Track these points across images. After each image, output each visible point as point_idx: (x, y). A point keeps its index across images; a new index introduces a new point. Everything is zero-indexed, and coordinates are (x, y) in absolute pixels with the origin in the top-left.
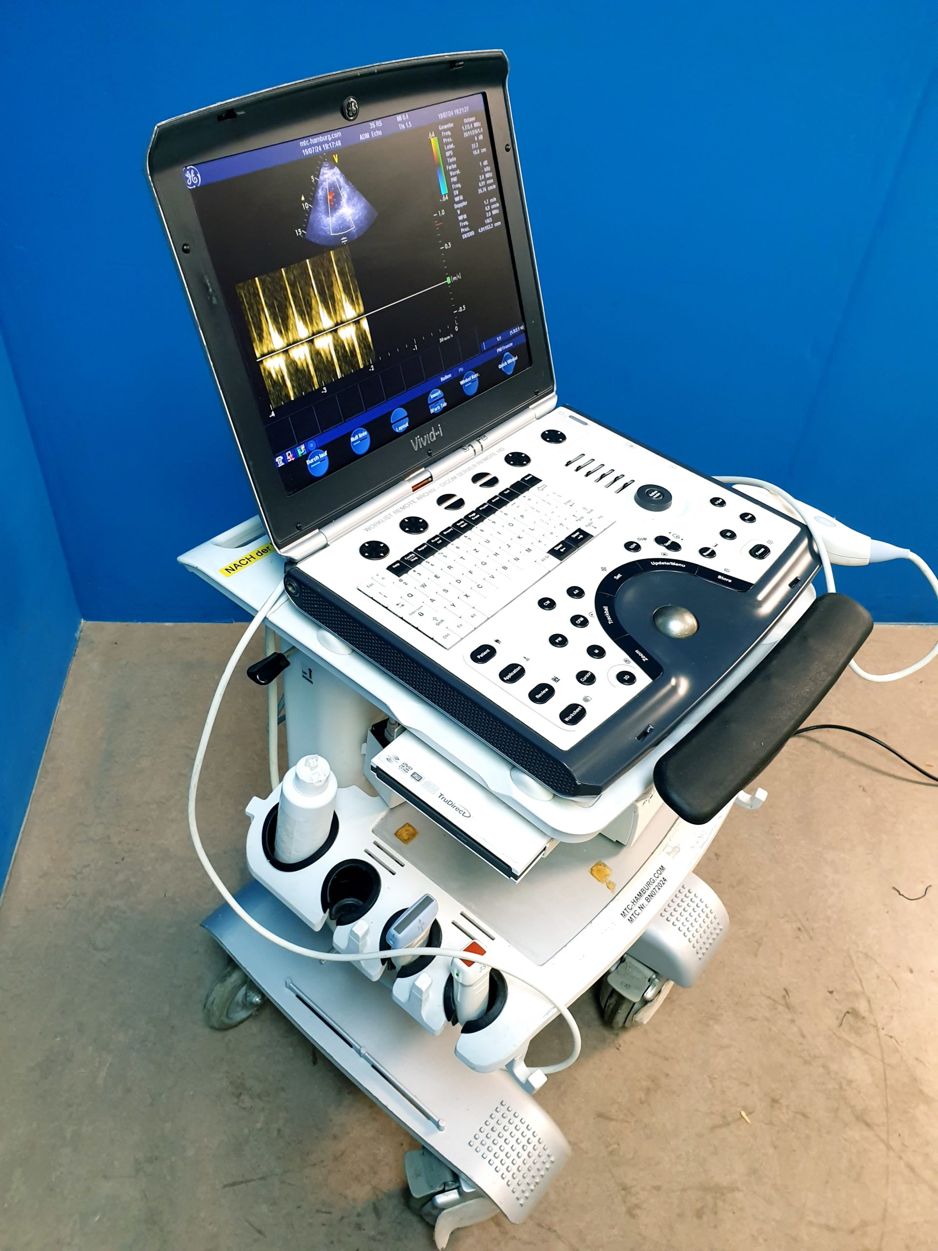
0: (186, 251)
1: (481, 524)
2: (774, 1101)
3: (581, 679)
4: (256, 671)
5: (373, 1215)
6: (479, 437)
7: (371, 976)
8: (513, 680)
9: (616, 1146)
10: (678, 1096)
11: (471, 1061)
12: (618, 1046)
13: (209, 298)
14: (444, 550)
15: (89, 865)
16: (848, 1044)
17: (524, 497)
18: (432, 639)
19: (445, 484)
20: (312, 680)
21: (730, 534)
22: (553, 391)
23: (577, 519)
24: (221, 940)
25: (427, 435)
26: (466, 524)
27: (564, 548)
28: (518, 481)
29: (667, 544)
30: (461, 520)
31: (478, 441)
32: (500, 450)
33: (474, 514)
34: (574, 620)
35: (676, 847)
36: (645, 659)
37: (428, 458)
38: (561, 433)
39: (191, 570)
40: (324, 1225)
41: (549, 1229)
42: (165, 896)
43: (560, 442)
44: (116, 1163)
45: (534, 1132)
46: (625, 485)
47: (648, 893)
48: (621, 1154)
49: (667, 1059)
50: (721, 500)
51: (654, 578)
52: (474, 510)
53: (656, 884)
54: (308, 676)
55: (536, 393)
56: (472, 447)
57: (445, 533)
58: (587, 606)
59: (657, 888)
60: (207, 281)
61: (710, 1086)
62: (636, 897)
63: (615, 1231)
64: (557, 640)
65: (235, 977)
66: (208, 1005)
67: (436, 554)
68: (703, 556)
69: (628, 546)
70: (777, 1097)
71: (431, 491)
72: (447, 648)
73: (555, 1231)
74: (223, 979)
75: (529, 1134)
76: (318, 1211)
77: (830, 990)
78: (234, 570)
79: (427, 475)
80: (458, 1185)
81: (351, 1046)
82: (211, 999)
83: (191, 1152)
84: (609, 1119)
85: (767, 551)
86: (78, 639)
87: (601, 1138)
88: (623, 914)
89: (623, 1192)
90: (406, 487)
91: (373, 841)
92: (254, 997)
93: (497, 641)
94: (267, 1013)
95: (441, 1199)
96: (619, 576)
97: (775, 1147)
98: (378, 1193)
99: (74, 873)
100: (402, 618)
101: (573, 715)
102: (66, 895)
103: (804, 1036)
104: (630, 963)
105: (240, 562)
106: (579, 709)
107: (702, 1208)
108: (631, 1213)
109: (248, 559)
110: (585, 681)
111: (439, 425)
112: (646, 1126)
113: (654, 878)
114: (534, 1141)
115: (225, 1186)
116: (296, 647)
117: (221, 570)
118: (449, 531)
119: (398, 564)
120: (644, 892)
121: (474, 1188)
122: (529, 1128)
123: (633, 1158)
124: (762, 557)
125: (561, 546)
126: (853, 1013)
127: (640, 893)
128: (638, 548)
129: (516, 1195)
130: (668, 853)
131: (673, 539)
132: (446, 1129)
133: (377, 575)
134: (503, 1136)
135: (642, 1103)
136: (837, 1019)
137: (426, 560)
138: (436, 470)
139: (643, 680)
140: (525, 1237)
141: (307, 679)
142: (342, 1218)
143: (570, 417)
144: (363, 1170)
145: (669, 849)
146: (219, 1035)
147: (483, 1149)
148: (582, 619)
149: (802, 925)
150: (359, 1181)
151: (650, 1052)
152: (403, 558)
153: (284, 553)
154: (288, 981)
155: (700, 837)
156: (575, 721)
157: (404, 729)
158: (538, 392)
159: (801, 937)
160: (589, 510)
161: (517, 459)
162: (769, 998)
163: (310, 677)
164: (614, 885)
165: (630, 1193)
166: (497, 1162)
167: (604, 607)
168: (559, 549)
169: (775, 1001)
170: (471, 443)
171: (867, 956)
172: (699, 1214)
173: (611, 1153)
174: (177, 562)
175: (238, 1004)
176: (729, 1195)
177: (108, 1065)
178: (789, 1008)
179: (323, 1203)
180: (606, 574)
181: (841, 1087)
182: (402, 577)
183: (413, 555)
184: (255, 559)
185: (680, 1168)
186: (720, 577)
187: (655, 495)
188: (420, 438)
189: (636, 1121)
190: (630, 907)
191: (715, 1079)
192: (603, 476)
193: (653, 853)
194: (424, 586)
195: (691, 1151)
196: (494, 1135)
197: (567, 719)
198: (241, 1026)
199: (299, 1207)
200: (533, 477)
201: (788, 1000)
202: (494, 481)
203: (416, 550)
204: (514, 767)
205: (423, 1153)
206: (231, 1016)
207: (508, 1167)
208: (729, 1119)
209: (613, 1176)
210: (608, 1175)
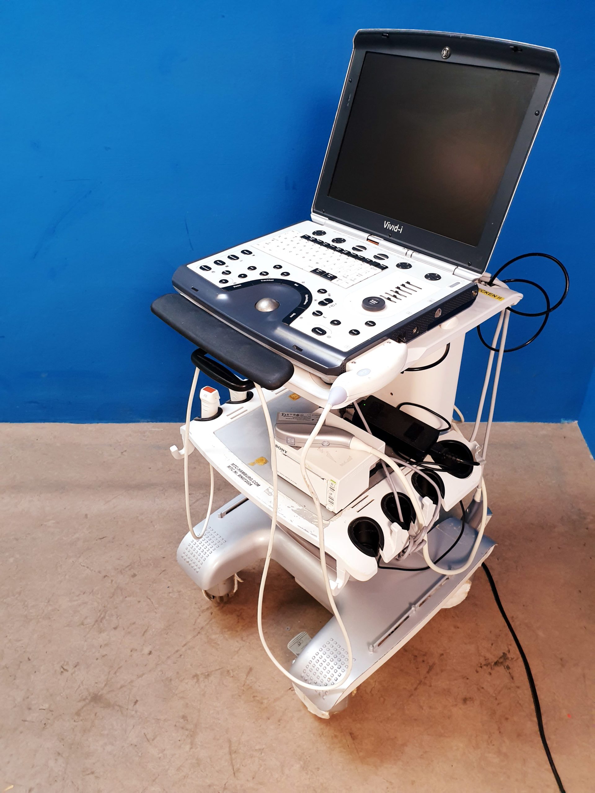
9: (232, 675)
10: (254, 722)
41: (199, 633)
47: (244, 477)
48: (227, 677)
49: (279, 721)
58: (275, 276)
59: (246, 480)
61: (257, 748)
62: (242, 471)
63: (189, 666)
73: (197, 635)
87: (238, 667)
89: (207, 674)
96: (297, 286)
97: (210, 786)
101: (205, 268)
107: (187, 720)
108: (196, 676)
112: (239, 696)
113: (252, 480)
120: (245, 475)
123: (223, 684)
127: (245, 473)
130: (268, 489)
135: (254, 697)
140: (198, 621)
145: (270, 491)
151: (285, 710)
156: (202, 268)
164: (253, 466)
165: (206, 678)
172: (184, 717)
173: (228, 671)
176: (189, 741)
185: (211, 712)
187: (373, 302)
188: (390, 224)
189: (244, 691)
190: (237, 468)
191: (261, 753)
195: (220, 722)
208: (233, 756)
209: (217, 670)
210: (217, 668)
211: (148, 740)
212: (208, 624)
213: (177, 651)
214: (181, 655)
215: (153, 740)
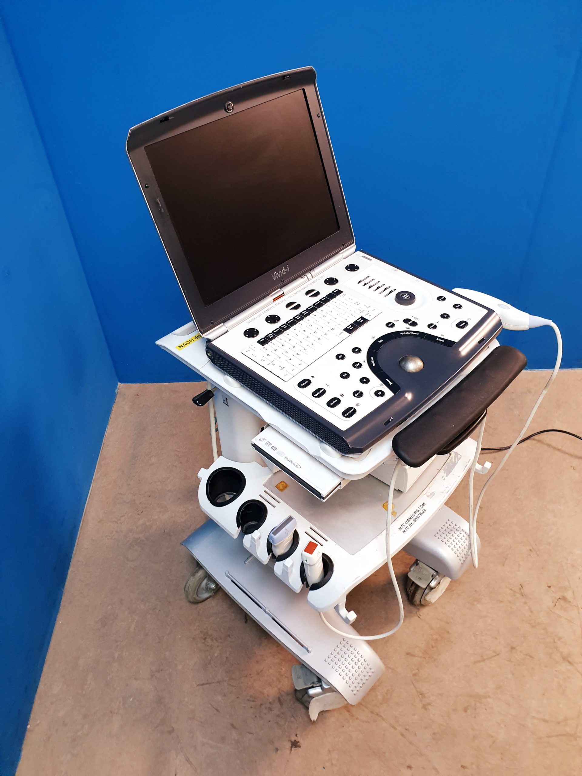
0: (147, 187)
1: (308, 316)
2: (513, 648)
3: (355, 395)
4: (196, 400)
5: (279, 703)
6: (311, 270)
7: (263, 561)
8: (319, 396)
9: (417, 671)
10: (455, 644)
11: (315, 606)
12: (419, 616)
13: (160, 209)
14: (287, 331)
15: (124, 516)
16: (561, 617)
17: (333, 301)
18: (279, 377)
19: (291, 296)
20: (228, 404)
21: (446, 316)
22: (353, 243)
23: (361, 311)
24: (192, 552)
25: (281, 271)
26: (300, 317)
27: (352, 328)
28: (330, 293)
29: (409, 323)
30: (298, 315)
31: (310, 273)
32: (322, 277)
33: (305, 312)
34: (354, 365)
35: (432, 493)
36: (391, 383)
37: (282, 284)
38: (357, 266)
39: (163, 348)
40: (252, 707)
42: (165, 532)
43: (355, 271)
44: (141, 672)
45: (362, 655)
46: (390, 292)
47: (415, 517)
48: (420, 675)
50: (443, 298)
51: (402, 341)
52: (305, 309)
53: (420, 512)
54: (226, 402)
55: (343, 245)
56: (307, 276)
57: (289, 322)
58: (362, 357)
59: (420, 515)
60: (159, 201)
61: (474, 639)
62: (407, 520)
63: (416, 717)
64: (345, 375)
65: (200, 573)
66: (186, 589)
67: (283, 333)
68: (430, 328)
69: (388, 325)
70: (514, 646)
71: (283, 301)
72: (286, 381)
73: (381, 716)
74: (194, 574)
75: (359, 657)
76: (249, 700)
77: (549, 585)
78: (183, 347)
79: (281, 293)
80: (321, 684)
81: (260, 607)
82: (188, 585)
83: (180, 667)
84: (413, 655)
85: (466, 324)
86: (116, 393)
87: (408, 666)
88: (400, 529)
89: (420, 696)
90: (270, 299)
91: (264, 490)
92: (211, 585)
93: (312, 377)
94: (220, 594)
95: (312, 692)
96: (381, 341)
97: (513, 674)
98: (281, 692)
99: (116, 520)
100: (263, 367)
101: (349, 413)
102: (112, 532)
103: (532, 612)
104: (421, 566)
105: (186, 342)
106: (353, 409)
107: (468, 706)
108: (425, 707)
109: (190, 341)
110: (357, 396)
111: (287, 266)
112: (435, 660)
113: (419, 509)
114: (362, 660)
115: (198, 685)
116: (217, 387)
117: (176, 347)
118: (291, 321)
119: (263, 340)
120: (412, 517)
121: (329, 686)
122: (359, 653)
123: (427, 678)
124: (463, 327)
125: (351, 326)
126: (564, 599)
127: (410, 517)
128: (393, 325)
129: (351, 688)
130: (428, 496)
131: (413, 320)
132: (312, 652)
133: (252, 346)
134: (344, 657)
135: (433, 647)
136: (553, 602)
137: (278, 337)
138: (286, 290)
139: (389, 394)
140: (364, 718)
141: (226, 404)
142: (261, 705)
143: (363, 256)
144: (273, 680)
145: (428, 494)
146: (194, 606)
147: (333, 664)
148: (359, 364)
149: (532, 548)
150: (271, 686)
151: (438, 619)
152: (266, 337)
153: (205, 336)
154: (227, 573)
155: (446, 487)
156: (350, 416)
157: (268, 425)
158: (344, 244)
159: (532, 555)
160: (368, 307)
161: (331, 281)
162: (511, 589)
163: (227, 403)
164: (396, 513)
165: (425, 697)
166: (340, 671)
167: (371, 357)
168: (349, 328)
169: (514, 592)
170: (306, 274)
171: (573, 566)
172: (466, 710)
173: (414, 675)
174: (155, 344)
175: (203, 588)
176: (483, 700)
177: (135, 621)
178: (523, 595)
179: (251, 696)
180: (374, 340)
181: (554, 642)
182: (264, 346)
183: (271, 334)
184: (193, 340)
185: (455, 684)
186: (437, 339)
187: (406, 296)
188: (277, 273)
189: (429, 657)
190: (404, 525)
191: (477, 635)
192: (378, 288)
193: (419, 496)
194: (276, 350)
195: (461, 675)
196: (339, 656)
197: (346, 415)
198: (206, 602)
199: (238, 698)
200: (339, 290)
201: (522, 591)
202: (318, 294)
203: (273, 332)
204: (321, 441)
205: (302, 667)
206: (199, 595)
207: (347, 673)
208: (485, 657)
209: (415, 687)
210: (412, 687)
211: (494, 742)
212: (366, 707)
213: (402, 735)
214: (406, 729)
215: (492, 737)
